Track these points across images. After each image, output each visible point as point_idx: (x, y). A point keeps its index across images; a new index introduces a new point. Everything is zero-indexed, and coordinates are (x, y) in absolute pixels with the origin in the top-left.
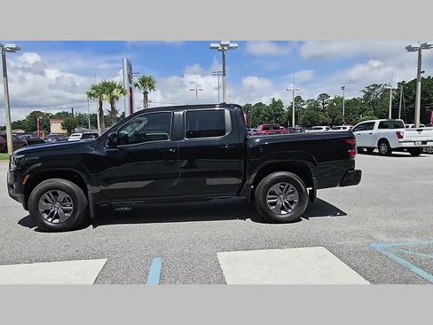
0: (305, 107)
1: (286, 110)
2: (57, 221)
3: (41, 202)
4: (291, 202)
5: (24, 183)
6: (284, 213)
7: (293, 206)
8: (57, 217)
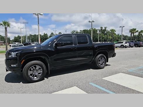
1: (48, 37)
2: (36, 78)
3: (29, 71)
4: (103, 63)
5: (22, 63)
6: (102, 66)
7: (104, 64)
8: (36, 76)
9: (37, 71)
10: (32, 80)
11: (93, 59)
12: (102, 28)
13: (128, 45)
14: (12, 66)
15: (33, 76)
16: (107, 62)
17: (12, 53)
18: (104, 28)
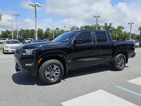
0: (51, 32)
1: (44, 33)
2: (53, 79)
3: (46, 71)
4: (122, 63)
5: (39, 62)
6: (121, 67)
7: (123, 65)
8: (53, 77)
9: (54, 71)
10: (49, 82)
11: (112, 59)
12: (106, 24)
13: (139, 44)
14: (27, 65)
15: (50, 77)
16: (127, 63)
17: (27, 50)
18: (108, 25)
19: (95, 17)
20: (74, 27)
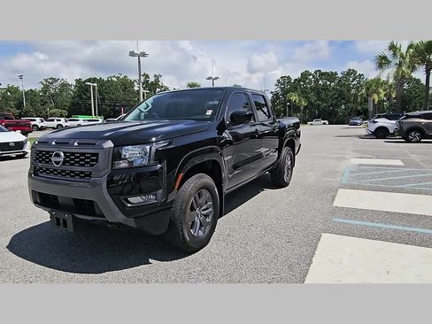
3: (189, 211)
5: (176, 187)
9: (201, 208)
12: (146, 76)
14: (136, 199)
18: (152, 79)
19: (132, 54)
20: (55, 80)
